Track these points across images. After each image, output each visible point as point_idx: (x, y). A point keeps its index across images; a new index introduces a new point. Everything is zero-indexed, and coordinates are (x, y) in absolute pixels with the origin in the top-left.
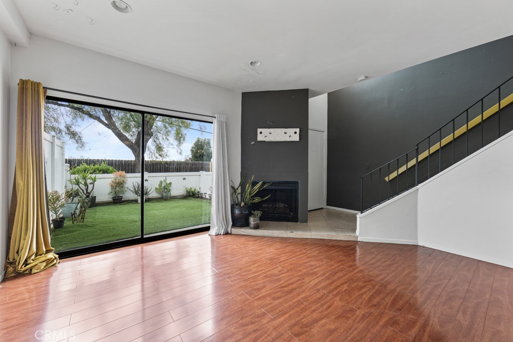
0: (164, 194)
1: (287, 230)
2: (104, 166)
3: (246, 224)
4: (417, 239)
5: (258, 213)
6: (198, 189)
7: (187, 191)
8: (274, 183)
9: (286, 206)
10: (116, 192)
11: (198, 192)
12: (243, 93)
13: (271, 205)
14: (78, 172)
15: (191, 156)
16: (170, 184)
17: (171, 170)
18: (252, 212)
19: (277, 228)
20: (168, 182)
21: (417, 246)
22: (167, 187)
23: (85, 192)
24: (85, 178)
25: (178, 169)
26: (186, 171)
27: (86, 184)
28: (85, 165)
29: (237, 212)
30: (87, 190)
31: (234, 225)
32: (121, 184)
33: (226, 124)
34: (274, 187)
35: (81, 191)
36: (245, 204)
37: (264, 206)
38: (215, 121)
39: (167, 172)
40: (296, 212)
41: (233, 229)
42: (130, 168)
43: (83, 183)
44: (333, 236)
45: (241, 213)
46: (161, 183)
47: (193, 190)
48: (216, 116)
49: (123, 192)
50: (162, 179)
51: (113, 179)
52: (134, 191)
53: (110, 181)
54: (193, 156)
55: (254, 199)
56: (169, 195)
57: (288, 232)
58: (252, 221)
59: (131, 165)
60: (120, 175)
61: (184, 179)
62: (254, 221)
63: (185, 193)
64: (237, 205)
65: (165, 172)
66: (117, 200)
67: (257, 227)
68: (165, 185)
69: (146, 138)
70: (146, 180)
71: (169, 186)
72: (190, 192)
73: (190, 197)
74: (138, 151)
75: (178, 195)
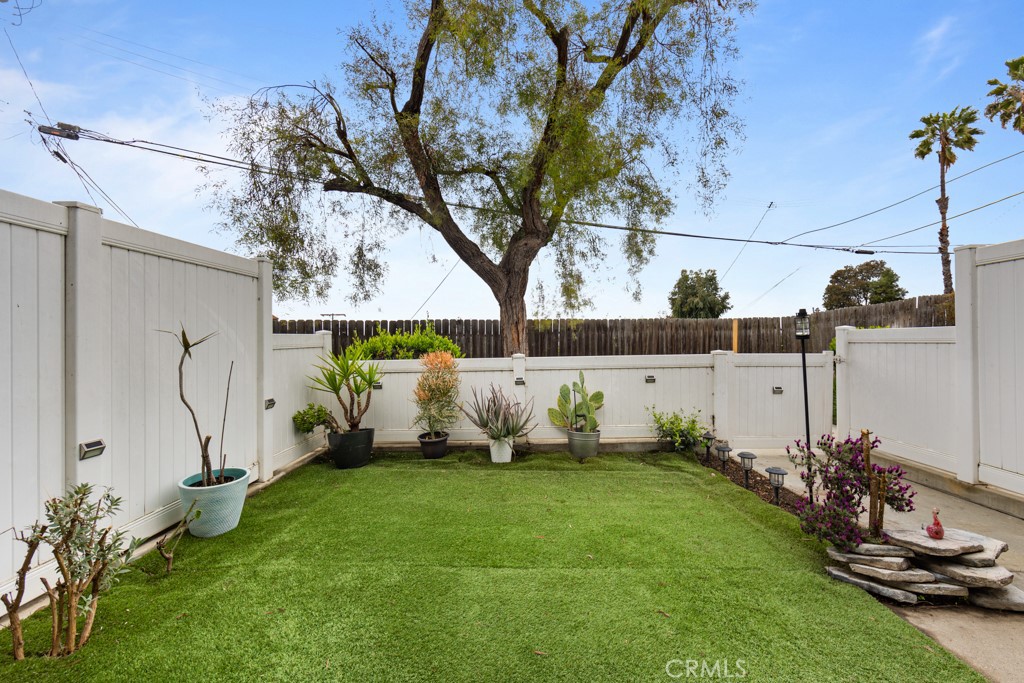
0: (578, 438)
6: (703, 426)
7: (660, 428)
10: (429, 420)
11: (708, 436)
15: (669, 312)
16: (598, 397)
20: (591, 390)
22: (584, 412)
24: (346, 373)
26: (659, 351)
28: (384, 335)
32: (445, 391)
46: (564, 395)
47: (684, 425)
49: (449, 420)
50: (569, 379)
53: (414, 381)
56: (593, 438)
61: (650, 380)
63: (655, 434)
66: (432, 447)
68: (579, 401)
69: (526, 244)
70: (520, 382)
71: (594, 405)
72: (672, 435)
73: (670, 455)
74: (505, 285)
75: (626, 440)
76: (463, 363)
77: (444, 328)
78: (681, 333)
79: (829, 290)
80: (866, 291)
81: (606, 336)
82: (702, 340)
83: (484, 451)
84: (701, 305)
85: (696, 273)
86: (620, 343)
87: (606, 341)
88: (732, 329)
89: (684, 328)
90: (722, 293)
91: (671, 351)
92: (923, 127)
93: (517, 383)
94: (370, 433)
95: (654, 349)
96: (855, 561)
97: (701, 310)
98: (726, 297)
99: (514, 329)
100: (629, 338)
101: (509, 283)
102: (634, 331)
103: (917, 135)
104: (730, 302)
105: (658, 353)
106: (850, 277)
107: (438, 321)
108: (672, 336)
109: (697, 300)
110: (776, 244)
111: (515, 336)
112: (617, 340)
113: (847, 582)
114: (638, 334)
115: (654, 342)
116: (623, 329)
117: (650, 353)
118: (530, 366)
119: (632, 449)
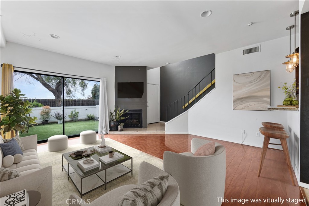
0: (74, 119)
1: (136, 131)
2: (35, 103)
3: (117, 130)
4: (188, 132)
5: (122, 124)
6: (95, 115)
8: (130, 111)
9: (138, 121)
10: (44, 118)
11: (95, 117)
12: (115, 67)
13: (130, 121)
15: (91, 96)
16: (78, 112)
17: (78, 105)
18: (120, 123)
19: (131, 131)
20: (76, 111)
21: (188, 134)
25: (82, 104)
26: (88, 105)
29: (112, 124)
31: (110, 130)
32: (47, 113)
33: (107, 82)
34: (131, 112)
36: (116, 120)
37: (127, 121)
38: (100, 80)
39: (76, 106)
40: (141, 124)
41: (110, 132)
42: (52, 104)
44: (155, 132)
45: (114, 125)
46: (72, 112)
47: (92, 116)
48: (101, 78)
49: (48, 118)
50: (73, 110)
51: (42, 111)
52: (55, 117)
53: (40, 111)
54: (92, 96)
55: (121, 118)
56: (77, 119)
57: (136, 132)
58: (119, 128)
59: (52, 102)
60: (47, 108)
61: (87, 110)
62: (120, 128)
63: (87, 117)
64: (112, 121)
65: (74, 106)
66: (45, 123)
67: (121, 130)
68: (75, 113)
69: (62, 86)
71: (77, 114)
72: (90, 117)
73: (89, 120)
78: (93, 102)
83: (57, 122)
89: (93, 101)
93: (62, 111)
111: (59, 103)
119: (83, 120)
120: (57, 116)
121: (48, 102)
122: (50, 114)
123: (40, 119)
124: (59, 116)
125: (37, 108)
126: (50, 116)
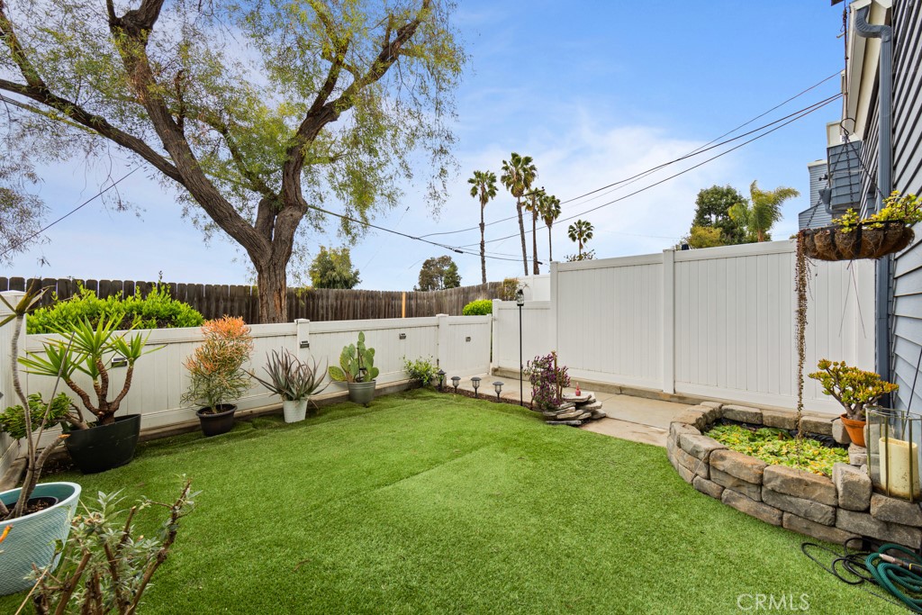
7: (410, 372)
10: (209, 392)
14: (64, 324)
16: (372, 352)
23: (95, 403)
24: (94, 349)
27: (97, 370)
28: (92, 298)
30: (102, 395)
32: (230, 360)
35: (78, 402)
43: (85, 365)
50: (353, 340)
60: (228, 332)
61: (403, 337)
66: (216, 422)
69: (292, 215)
70: (305, 345)
71: (371, 359)
73: (420, 390)
74: (269, 252)
75: (387, 385)
76: (256, 329)
77: (178, 292)
79: (422, 273)
80: (442, 275)
81: (314, 303)
82: (383, 308)
83: (278, 414)
84: (338, 278)
85: (334, 251)
86: (325, 310)
87: (313, 307)
88: (401, 300)
90: (354, 270)
91: (363, 317)
92: (474, 177)
93: (302, 346)
94: (136, 419)
95: (351, 315)
96: (558, 414)
97: (338, 282)
98: (357, 273)
99: (277, 296)
100: (332, 305)
101: (274, 250)
102: (337, 299)
103: (471, 181)
104: (360, 277)
105: (354, 319)
106: (433, 265)
107: (173, 285)
108: (364, 305)
109: (334, 274)
110: (414, 238)
112: (322, 307)
113: (559, 424)
114: (339, 302)
115: (351, 308)
116: (328, 297)
117: (348, 319)
118: (313, 330)
119: (391, 391)
120: (282, 381)
121: (208, 298)
122: (245, 366)
123: (186, 399)
124: (289, 380)
125: (169, 333)
126: (246, 377)
